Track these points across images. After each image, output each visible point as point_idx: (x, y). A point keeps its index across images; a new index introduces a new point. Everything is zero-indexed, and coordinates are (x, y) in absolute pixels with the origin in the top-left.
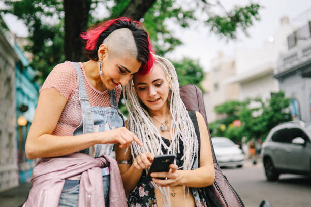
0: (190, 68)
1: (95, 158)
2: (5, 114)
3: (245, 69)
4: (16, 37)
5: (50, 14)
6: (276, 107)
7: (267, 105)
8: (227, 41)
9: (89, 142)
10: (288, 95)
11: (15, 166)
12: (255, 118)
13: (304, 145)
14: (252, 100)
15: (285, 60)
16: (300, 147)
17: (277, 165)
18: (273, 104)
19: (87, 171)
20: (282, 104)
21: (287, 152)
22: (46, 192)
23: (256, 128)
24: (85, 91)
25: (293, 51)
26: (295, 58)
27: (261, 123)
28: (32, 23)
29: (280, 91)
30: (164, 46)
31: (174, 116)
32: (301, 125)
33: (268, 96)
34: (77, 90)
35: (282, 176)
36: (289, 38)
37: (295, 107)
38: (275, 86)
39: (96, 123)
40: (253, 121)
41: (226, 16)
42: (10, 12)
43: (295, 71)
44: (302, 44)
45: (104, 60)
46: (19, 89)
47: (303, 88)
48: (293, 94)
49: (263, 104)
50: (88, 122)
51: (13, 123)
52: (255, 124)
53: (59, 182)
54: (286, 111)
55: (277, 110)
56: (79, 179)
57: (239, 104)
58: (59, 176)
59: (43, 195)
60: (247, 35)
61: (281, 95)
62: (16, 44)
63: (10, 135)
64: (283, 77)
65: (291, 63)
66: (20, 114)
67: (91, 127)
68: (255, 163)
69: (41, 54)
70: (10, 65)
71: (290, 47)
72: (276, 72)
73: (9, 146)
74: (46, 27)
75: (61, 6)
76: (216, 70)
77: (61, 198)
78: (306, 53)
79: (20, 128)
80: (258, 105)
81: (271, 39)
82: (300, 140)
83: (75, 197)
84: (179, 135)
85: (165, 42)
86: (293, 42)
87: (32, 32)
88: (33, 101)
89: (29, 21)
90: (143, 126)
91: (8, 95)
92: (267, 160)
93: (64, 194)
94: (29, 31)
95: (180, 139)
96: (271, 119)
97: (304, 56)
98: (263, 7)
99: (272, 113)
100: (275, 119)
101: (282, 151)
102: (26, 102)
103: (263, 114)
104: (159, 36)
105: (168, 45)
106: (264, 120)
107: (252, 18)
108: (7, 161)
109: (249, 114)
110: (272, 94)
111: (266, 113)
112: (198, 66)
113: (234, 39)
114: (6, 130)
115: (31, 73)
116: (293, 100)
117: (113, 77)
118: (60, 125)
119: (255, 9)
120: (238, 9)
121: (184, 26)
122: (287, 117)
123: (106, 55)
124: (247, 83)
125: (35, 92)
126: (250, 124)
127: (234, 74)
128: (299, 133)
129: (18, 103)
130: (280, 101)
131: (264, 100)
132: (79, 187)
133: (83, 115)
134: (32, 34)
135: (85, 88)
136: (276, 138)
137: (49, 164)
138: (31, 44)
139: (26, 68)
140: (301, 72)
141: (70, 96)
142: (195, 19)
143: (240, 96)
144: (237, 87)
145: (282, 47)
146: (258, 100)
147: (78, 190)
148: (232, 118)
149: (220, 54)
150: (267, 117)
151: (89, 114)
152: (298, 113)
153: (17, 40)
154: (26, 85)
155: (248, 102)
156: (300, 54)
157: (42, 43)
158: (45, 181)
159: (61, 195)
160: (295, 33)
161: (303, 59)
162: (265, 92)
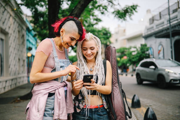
0: (105, 32)
1: (61, 83)
2: (22, 51)
3: (130, 33)
4: (27, 16)
5: (42, 6)
6: (143, 51)
7: (139, 49)
8: (122, 21)
9: (58, 76)
10: (148, 46)
11: (26, 75)
12: (133, 55)
13: (155, 69)
14: (132, 47)
15: (148, 29)
16: (153, 70)
17: (142, 77)
18: (142, 49)
19: (58, 89)
20: (145, 50)
21: (147, 72)
22: (40, 98)
23: (133, 60)
24: (56, 53)
25: (152, 25)
26: (152, 29)
27: (136, 57)
28: (34, 10)
29: (145, 44)
30: (93, 22)
31: (96, 64)
32: (154, 60)
33: (140, 46)
34: (52, 52)
35: (144, 82)
36: (150, 20)
37: (151, 51)
38: (143, 41)
39: (61, 67)
40: (132, 57)
41: (122, 10)
42: (24, 5)
43: (152, 35)
44: (156, 22)
45: (63, 35)
46: (28, 40)
47: (155, 43)
48: (151, 45)
49: (137, 49)
50: (58, 67)
51: (25, 55)
52: (133, 58)
53: (46, 94)
54: (147, 52)
55: (143, 52)
56: (54, 92)
57: (126, 49)
58: (46, 92)
59: (39, 100)
60: (131, 19)
61: (146, 45)
62: (26, 19)
63: (24, 61)
64: (147, 37)
65: (150, 31)
66: (28, 51)
67: (59, 69)
68: (132, 76)
69: (38, 25)
70: (24, 29)
71: (150, 24)
72: (144, 35)
73: (23, 65)
74: (40, 12)
75: (47, 3)
76: (117, 33)
77: (47, 101)
78: (157, 27)
79: (28, 58)
80: (135, 49)
81: (142, 20)
82: (153, 67)
83: (53, 101)
84: (97, 74)
85: (94, 20)
86: (152, 22)
87: (33, 14)
88: (34, 45)
89: (32, 9)
90: (83, 67)
91: (23, 43)
92: (138, 75)
93: (48, 99)
94: (32, 14)
95: (97, 76)
96: (140, 56)
97: (157, 28)
98: (139, 6)
99: (141, 53)
100: (142, 56)
101: (145, 71)
102: (31, 46)
103: (137, 54)
104: (91, 17)
105: (95, 22)
106: (137, 56)
107: (134, 11)
108: (23, 72)
109: (131, 53)
110: (141, 45)
111: (138, 53)
112: (109, 31)
113: (125, 21)
114: (22, 59)
115: (33, 33)
116: (150, 48)
117: (68, 42)
118: (45, 68)
119: (135, 7)
120: (127, 7)
121: (102, 13)
122: (147, 55)
123: (64, 33)
124: (130, 39)
125: (35, 41)
126: (131, 58)
127: (124, 35)
128: (153, 64)
129: (27, 46)
130: (145, 48)
131: (138, 48)
132: (54, 96)
133: (55, 64)
134: (33, 15)
135: (56, 51)
136: (142, 65)
137: (41, 86)
138: (33, 20)
139: (31, 30)
140: (155, 36)
141: (49, 55)
142: (108, 12)
143: (127, 45)
144: (126, 41)
145: (147, 24)
146: (135, 47)
147: (54, 97)
148: (123, 55)
149: (119, 26)
150: (138, 55)
151: (58, 63)
152: (153, 54)
153: (27, 17)
154: (31, 38)
155: (130, 48)
156: (155, 27)
157: (38, 20)
158: (39, 93)
159: (47, 100)
160: (153, 17)
161: (156, 30)
162: (138, 44)
